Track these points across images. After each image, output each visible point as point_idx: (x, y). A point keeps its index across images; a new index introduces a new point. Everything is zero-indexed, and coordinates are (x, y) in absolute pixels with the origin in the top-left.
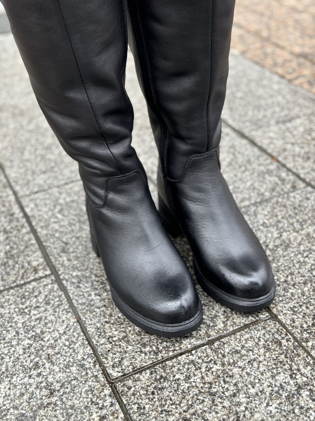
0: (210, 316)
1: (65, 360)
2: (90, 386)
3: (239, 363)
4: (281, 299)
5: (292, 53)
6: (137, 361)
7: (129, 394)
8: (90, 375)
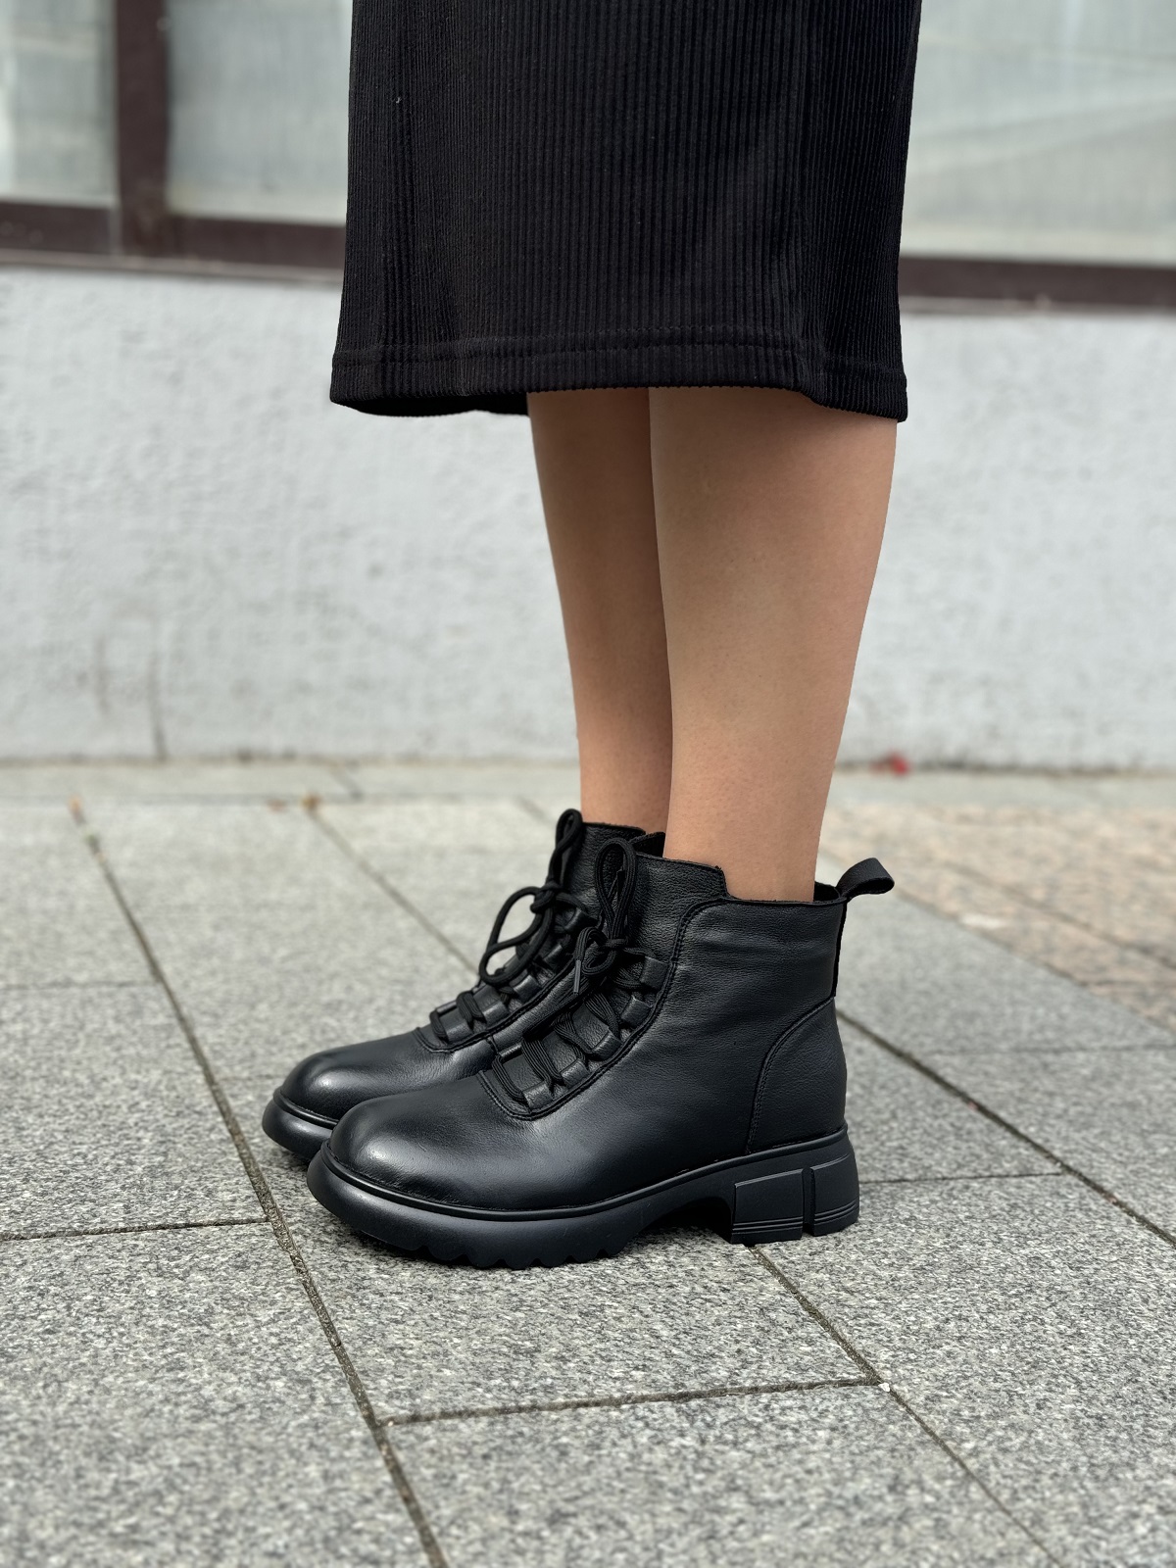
0: (695, 1353)
1: (258, 1367)
2: (314, 1419)
3: (749, 1445)
4: (912, 1356)
5: (1109, 938)
6: (460, 1398)
7: (418, 1448)
8: (320, 1400)
